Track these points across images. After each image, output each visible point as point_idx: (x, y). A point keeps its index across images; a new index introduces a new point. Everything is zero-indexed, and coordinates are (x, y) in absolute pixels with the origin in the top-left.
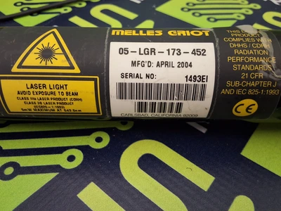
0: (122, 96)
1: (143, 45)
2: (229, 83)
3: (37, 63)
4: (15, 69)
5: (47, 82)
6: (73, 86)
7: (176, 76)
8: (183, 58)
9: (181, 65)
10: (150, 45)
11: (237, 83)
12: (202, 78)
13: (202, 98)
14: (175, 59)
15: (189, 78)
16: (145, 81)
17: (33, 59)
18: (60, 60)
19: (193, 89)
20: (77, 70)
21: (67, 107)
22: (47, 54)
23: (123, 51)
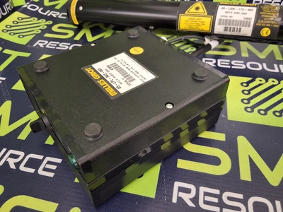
0: (219, 24)
2: (259, 21)
4: (186, 13)
5: (196, 18)
7: (240, 17)
8: (244, 11)
9: (243, 13)
10: (233, 7)
11: (262, 21)
12: (250, 19)
13: (249, 26)
14: (241, 12)
15: (245, 18)
16: (229, 18)
17: (193, 10)
18: (201, 10)
19: (246, 24)
20: (206, 14)
21: (199, 27)
22: (197, 8)
23: (223, 8)
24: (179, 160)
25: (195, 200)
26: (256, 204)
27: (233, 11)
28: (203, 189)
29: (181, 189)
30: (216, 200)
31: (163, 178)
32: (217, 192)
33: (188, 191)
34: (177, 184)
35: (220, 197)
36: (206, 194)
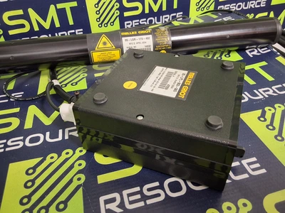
1: (132, 38)
2: (157, 47)
3: (103, 46)
4: (96, 49)
5: (106, 52)
6: (113, 52)
8: (144, 41)
10: (134, 37)
11: (159, 46)
12: (149, 46)
15: (146, 46)
17: (101, 46)
18: (109, 45)
20: (114, 48)
22: (105, 43)
23: (126, 40)
25: (122, 205)
27: (135, 42)
28: (125, 193)
29: (107, 202)
30: (138, 196)
32: (138, 189)
33: (113, 200)
34: (102, 199)
35: (141, 192)
36: (129, 195)
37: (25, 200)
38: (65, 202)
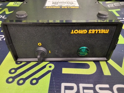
24: (63, 68)
26: (118, 89)
29: (66, 88)
31: (53, 82)
33: (72, 88)
34: (63, 85)
35: (94, 89)
37: (13, 71)
38: (38, 80)
